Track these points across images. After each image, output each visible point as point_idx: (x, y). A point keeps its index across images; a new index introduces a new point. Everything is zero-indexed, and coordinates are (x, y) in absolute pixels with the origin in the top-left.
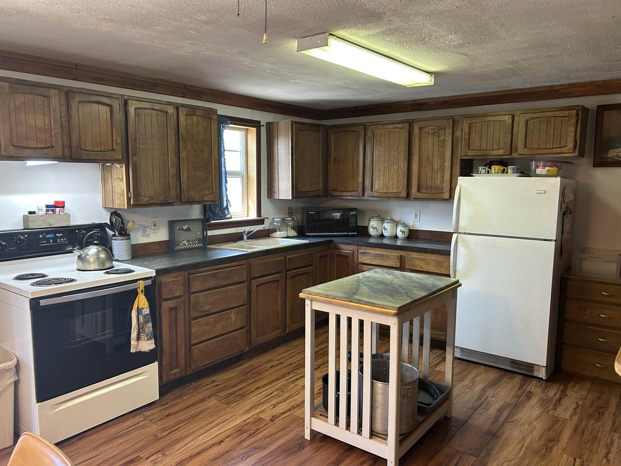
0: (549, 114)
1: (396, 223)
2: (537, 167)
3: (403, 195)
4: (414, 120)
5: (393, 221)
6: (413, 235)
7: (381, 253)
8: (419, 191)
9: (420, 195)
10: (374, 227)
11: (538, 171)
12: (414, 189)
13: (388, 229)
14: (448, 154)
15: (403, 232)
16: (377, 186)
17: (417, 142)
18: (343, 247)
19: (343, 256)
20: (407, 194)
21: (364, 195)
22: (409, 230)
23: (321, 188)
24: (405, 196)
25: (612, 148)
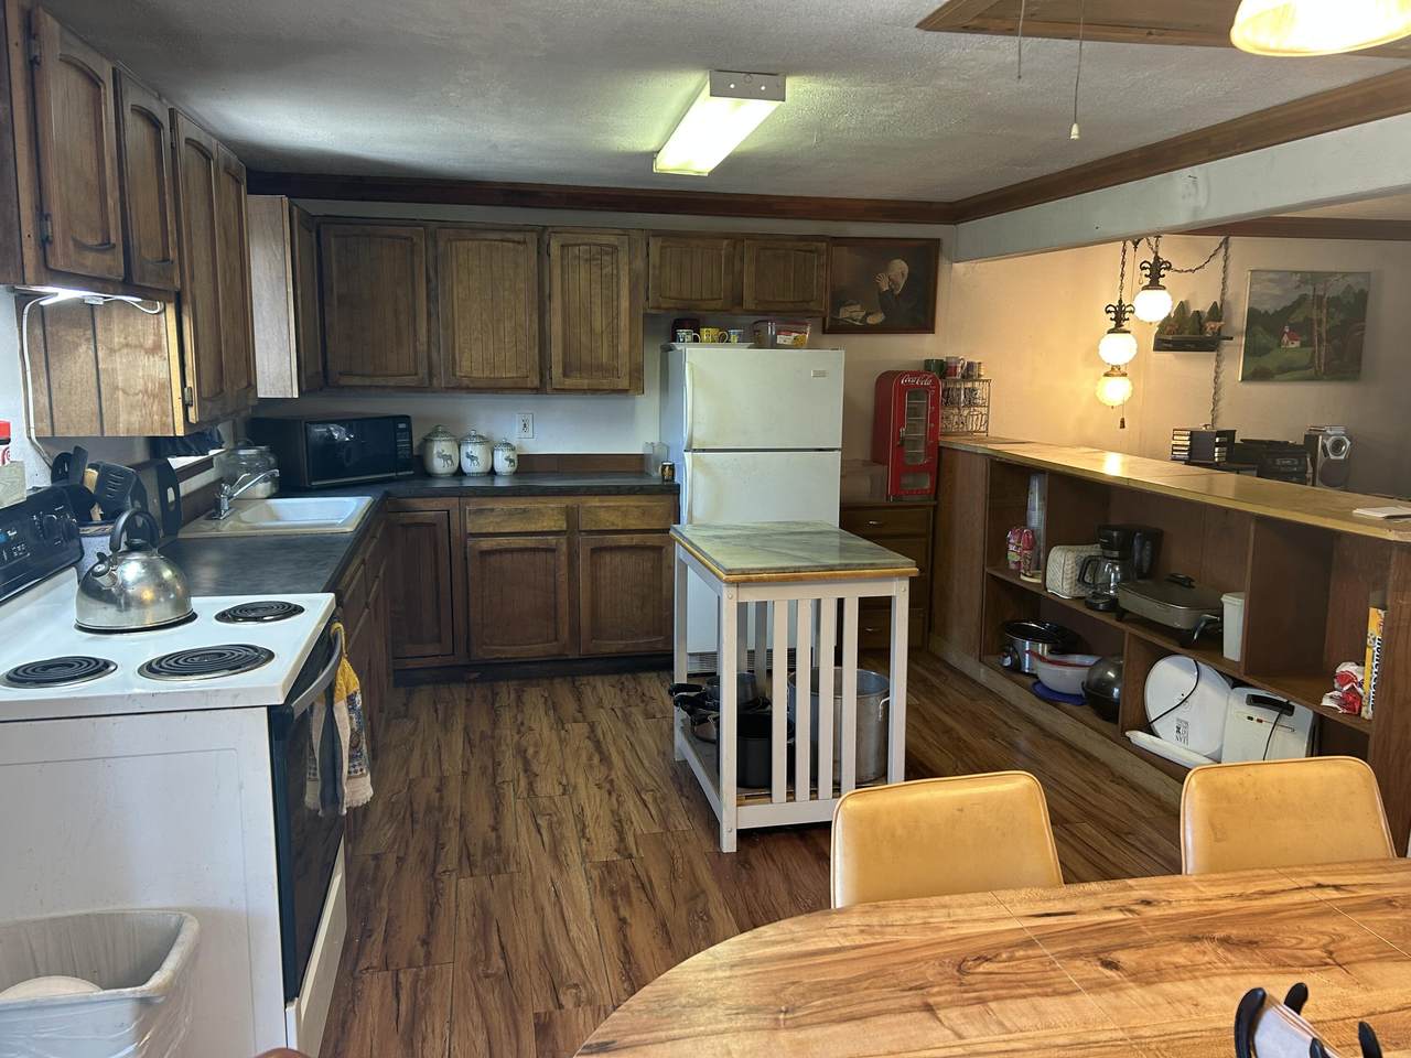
0: (788, 244)
1: (491, 446)
2: (775, 333)
3: (532, 382)
5: (483, 440)
6: (527, 464)
7: (522, 507)
8: (565, 375)
9: (569, 383)
10: (441, 456)
11: (781, 339)
12: (557, 371)
13: (474, 459)
14: (624, 303)
15: (511, 461)
16: (465, 363)
17: (557, 272)
18: (419, 503)
19: (418, 525)
20: (541, 381)
21: (431, 384)
22: (518, 456)
23: (320, 369)
24: (538, 383)
25: (843, 304)
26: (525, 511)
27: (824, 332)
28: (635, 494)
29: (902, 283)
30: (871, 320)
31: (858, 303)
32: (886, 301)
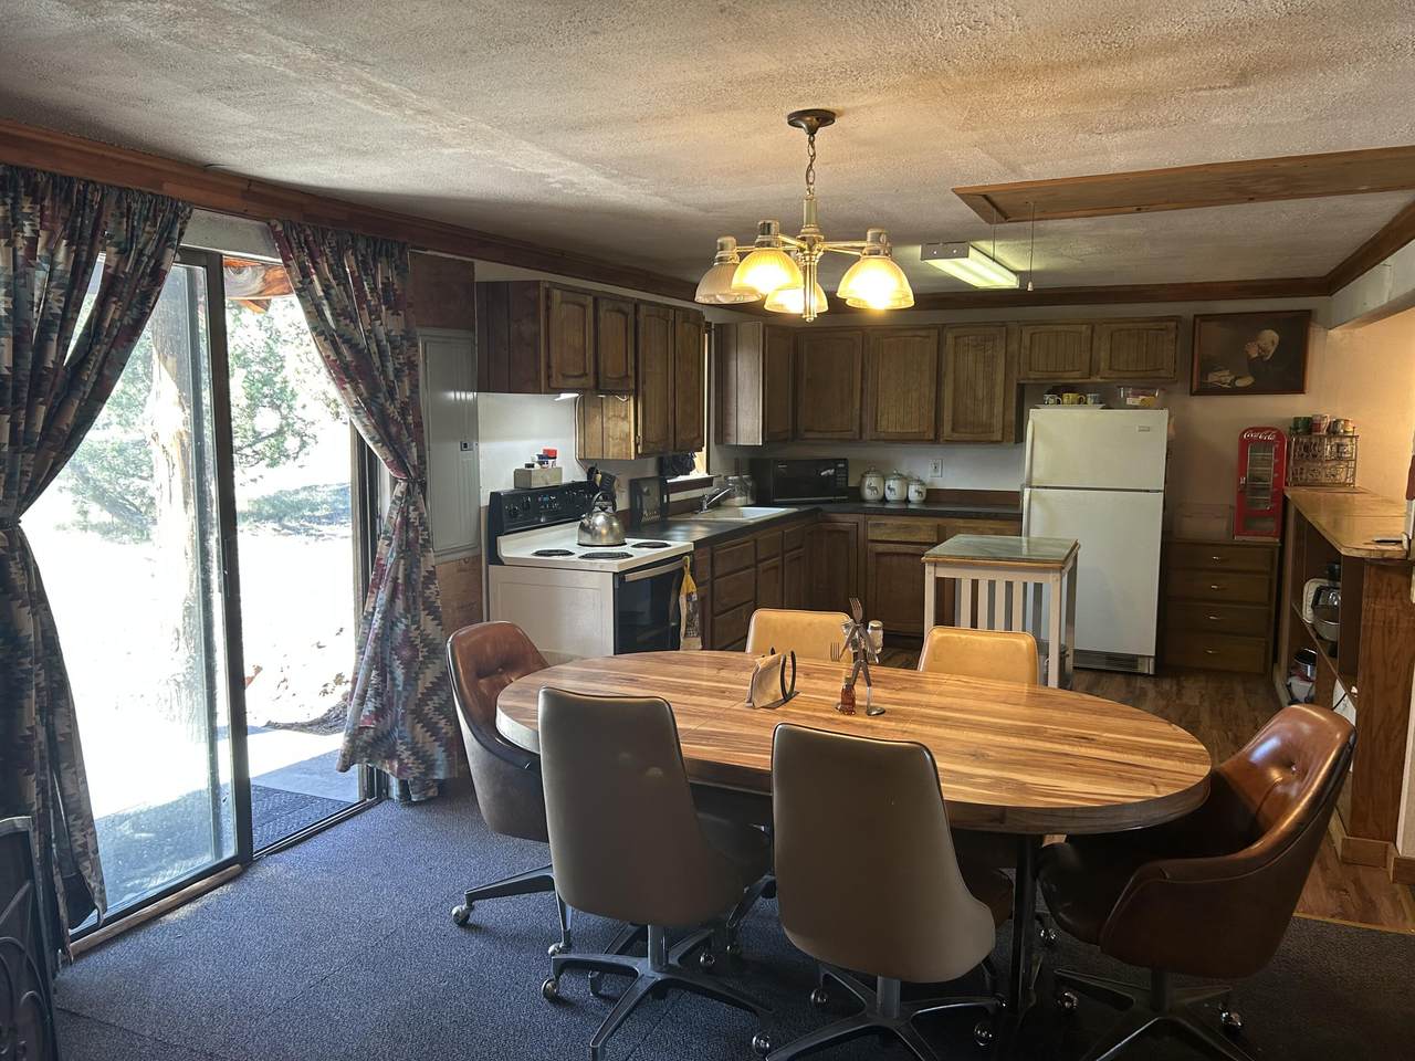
0: (1140, 325)
1: (906, 480)
2: (1126, 396)
3: (928, 436)
4: (944, 325)
5: (901, 477)
6: (933, 496)
7: (907, 523)
8: (953, 430)
9: (956, 436)
10: (871, 488)
11: (1130, 401)
12: (947, 428)
13: (894, 492)
14: (1000, 377)
15: (919, 493)
16: (884, 423)
17: (951, 358)
18: (839, 517)
19: (839, 531)
20: (936, 435)
21: (861, 437)
22: (928, 490)
23: (790, 427)
24: (932, 437)
25: (1213, 369)
26: (907, 527)
27: (1192, 394)
28: (991, 519)
29: (1272, 350)
30: (1239, 383)
31: (1226, 369)
32: (1255, 366)
